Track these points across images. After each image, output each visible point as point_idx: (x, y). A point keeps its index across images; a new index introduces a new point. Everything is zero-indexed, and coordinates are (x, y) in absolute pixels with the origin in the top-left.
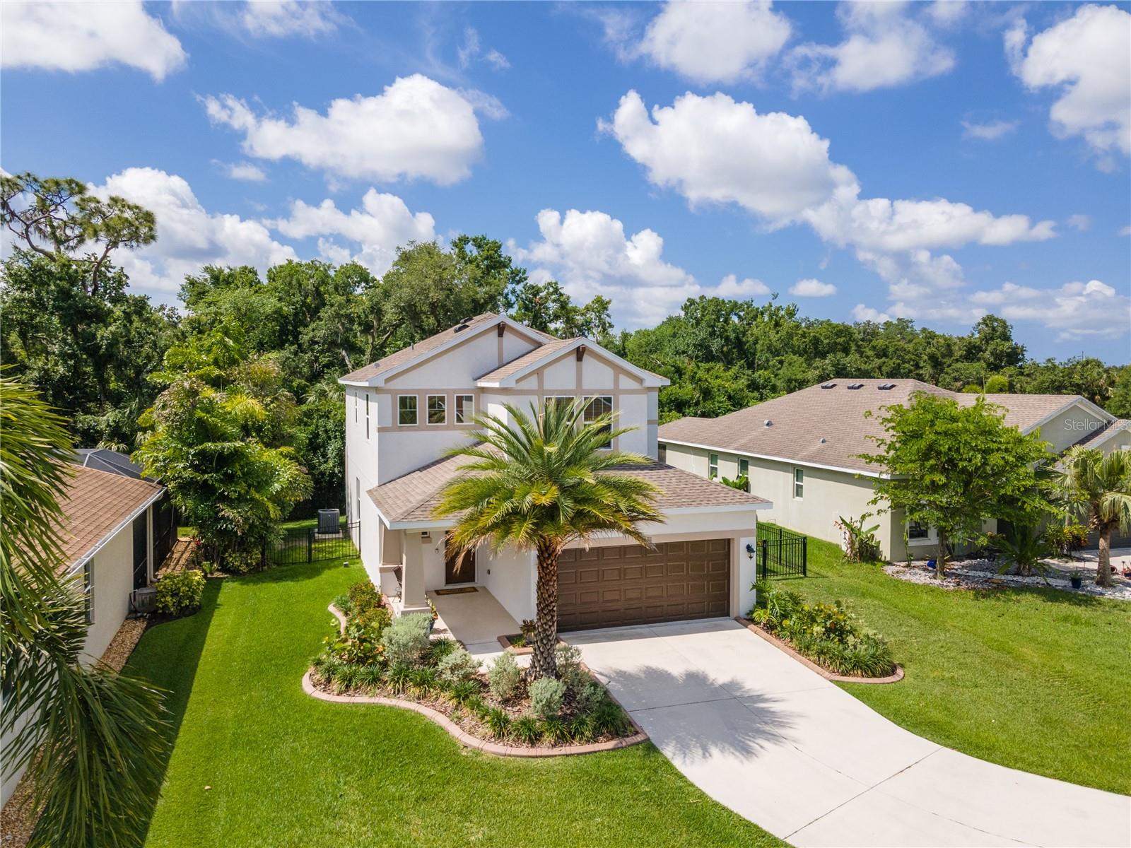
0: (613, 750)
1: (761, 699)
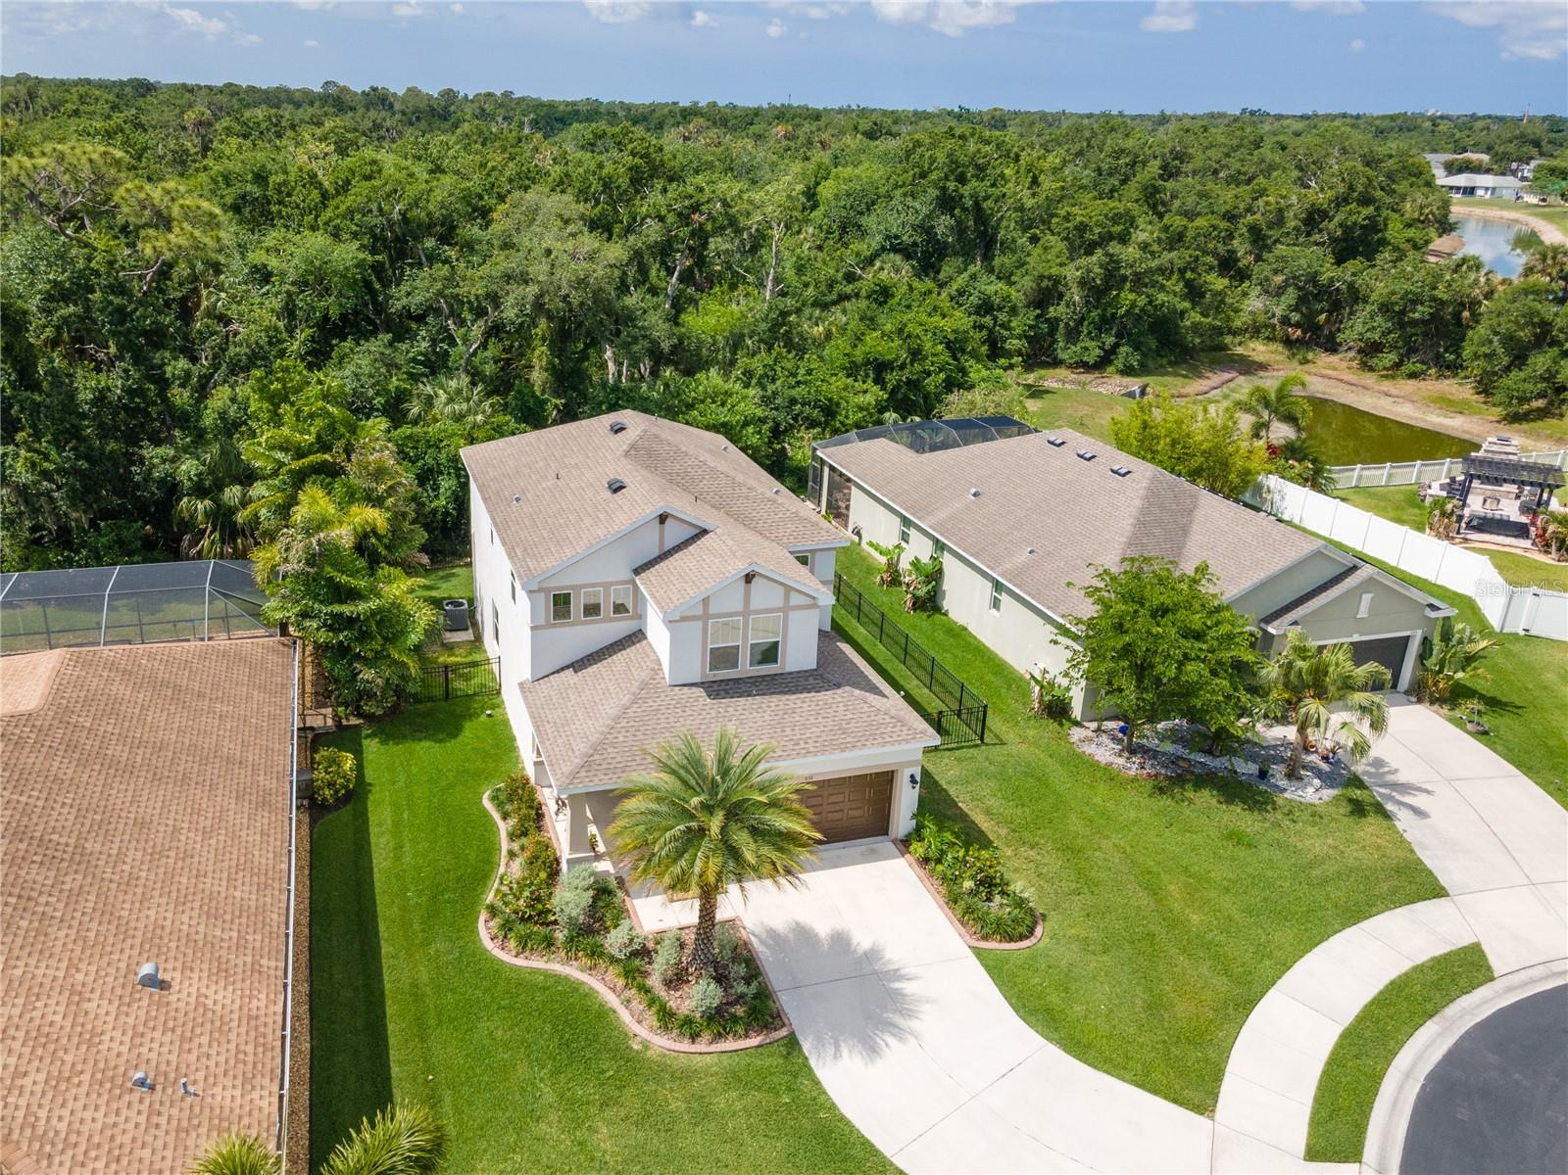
0: (762, 1045)
1: (897, 975)
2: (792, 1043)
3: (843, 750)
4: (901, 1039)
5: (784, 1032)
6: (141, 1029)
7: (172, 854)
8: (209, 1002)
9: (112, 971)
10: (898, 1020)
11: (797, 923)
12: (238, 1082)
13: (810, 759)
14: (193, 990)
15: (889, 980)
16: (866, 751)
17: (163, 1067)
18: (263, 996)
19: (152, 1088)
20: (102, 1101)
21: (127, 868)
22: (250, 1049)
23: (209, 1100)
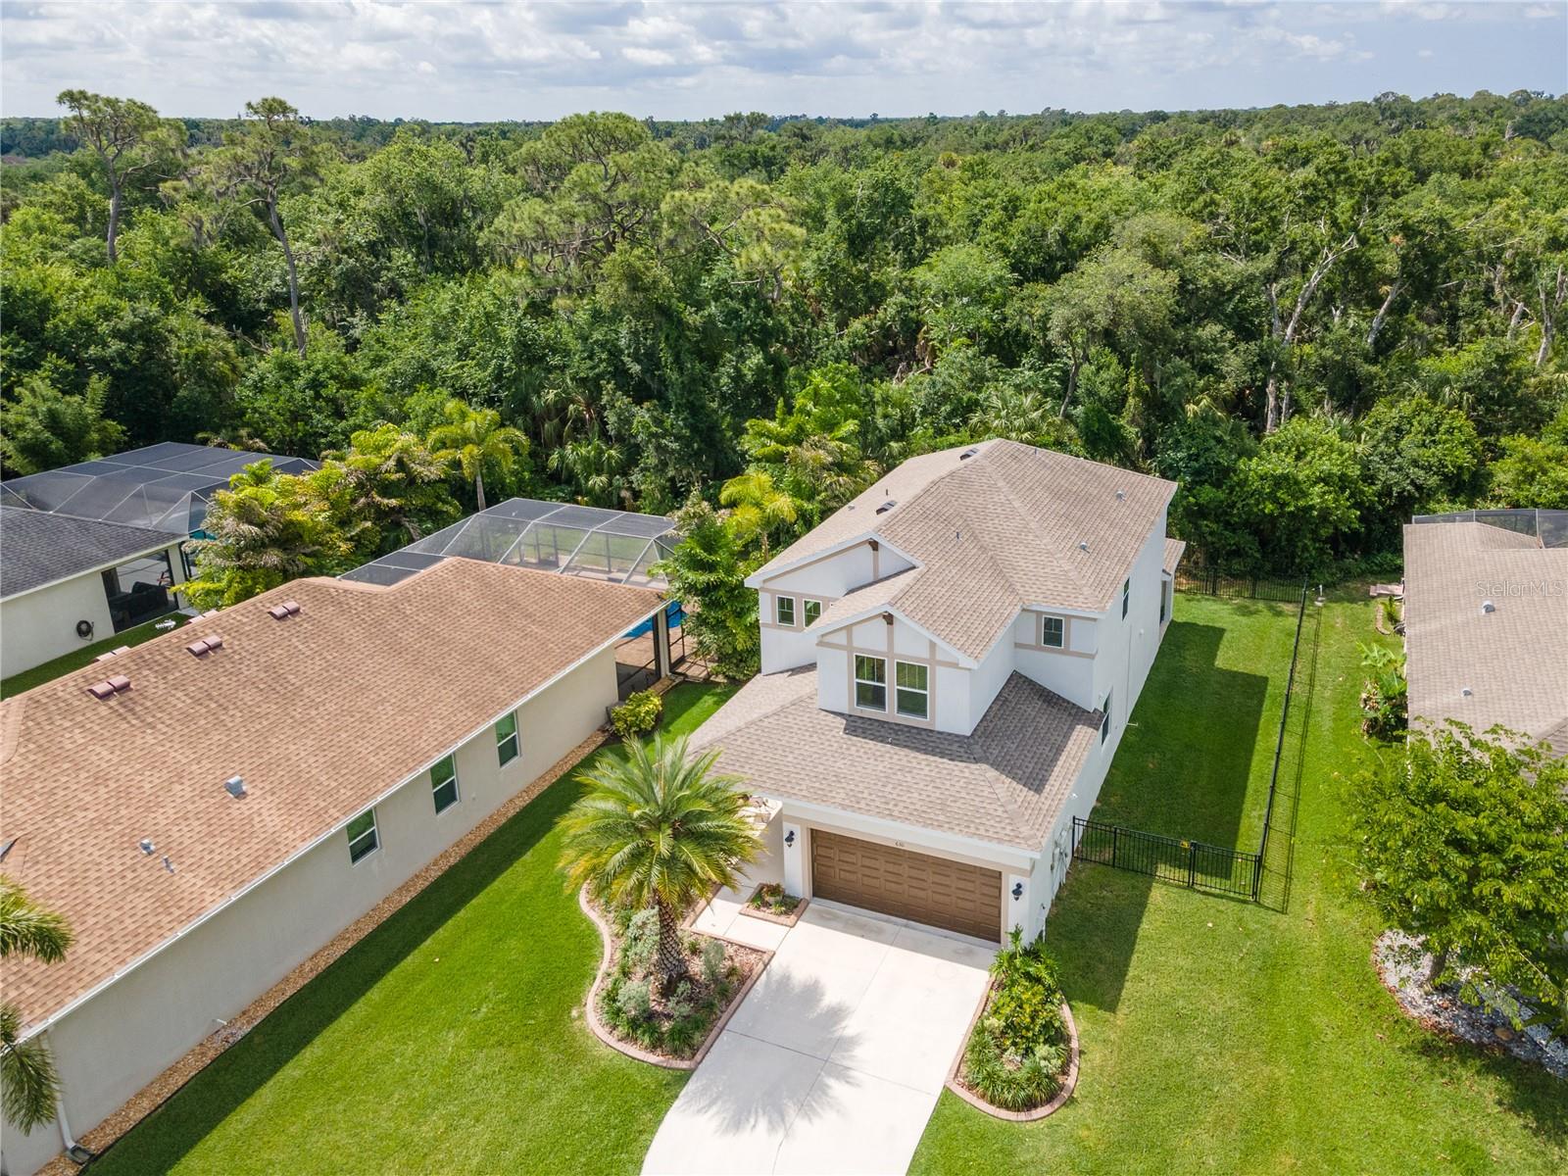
0: (656, 1066)
1: (842, 1074)
2: (684, 1077)
3: (926, 825)
4: (772, 1127)
5: (685, 1065)
6: (189, 815)
7: (358, 716)
8: (257, 819)
9: (219, 773)
10: (791, 1111)
11: (817, 982)
12: (209, 878)
13: (888, 822)
14: (257, 807)
15: (829, 1074)
16: (949, 835)
17: (174, 845)
18: (300, 832)
19: (150, 854)
20: (108, 847)
21: (314, 713)
22: (245, 861)
23: (176, 878)
